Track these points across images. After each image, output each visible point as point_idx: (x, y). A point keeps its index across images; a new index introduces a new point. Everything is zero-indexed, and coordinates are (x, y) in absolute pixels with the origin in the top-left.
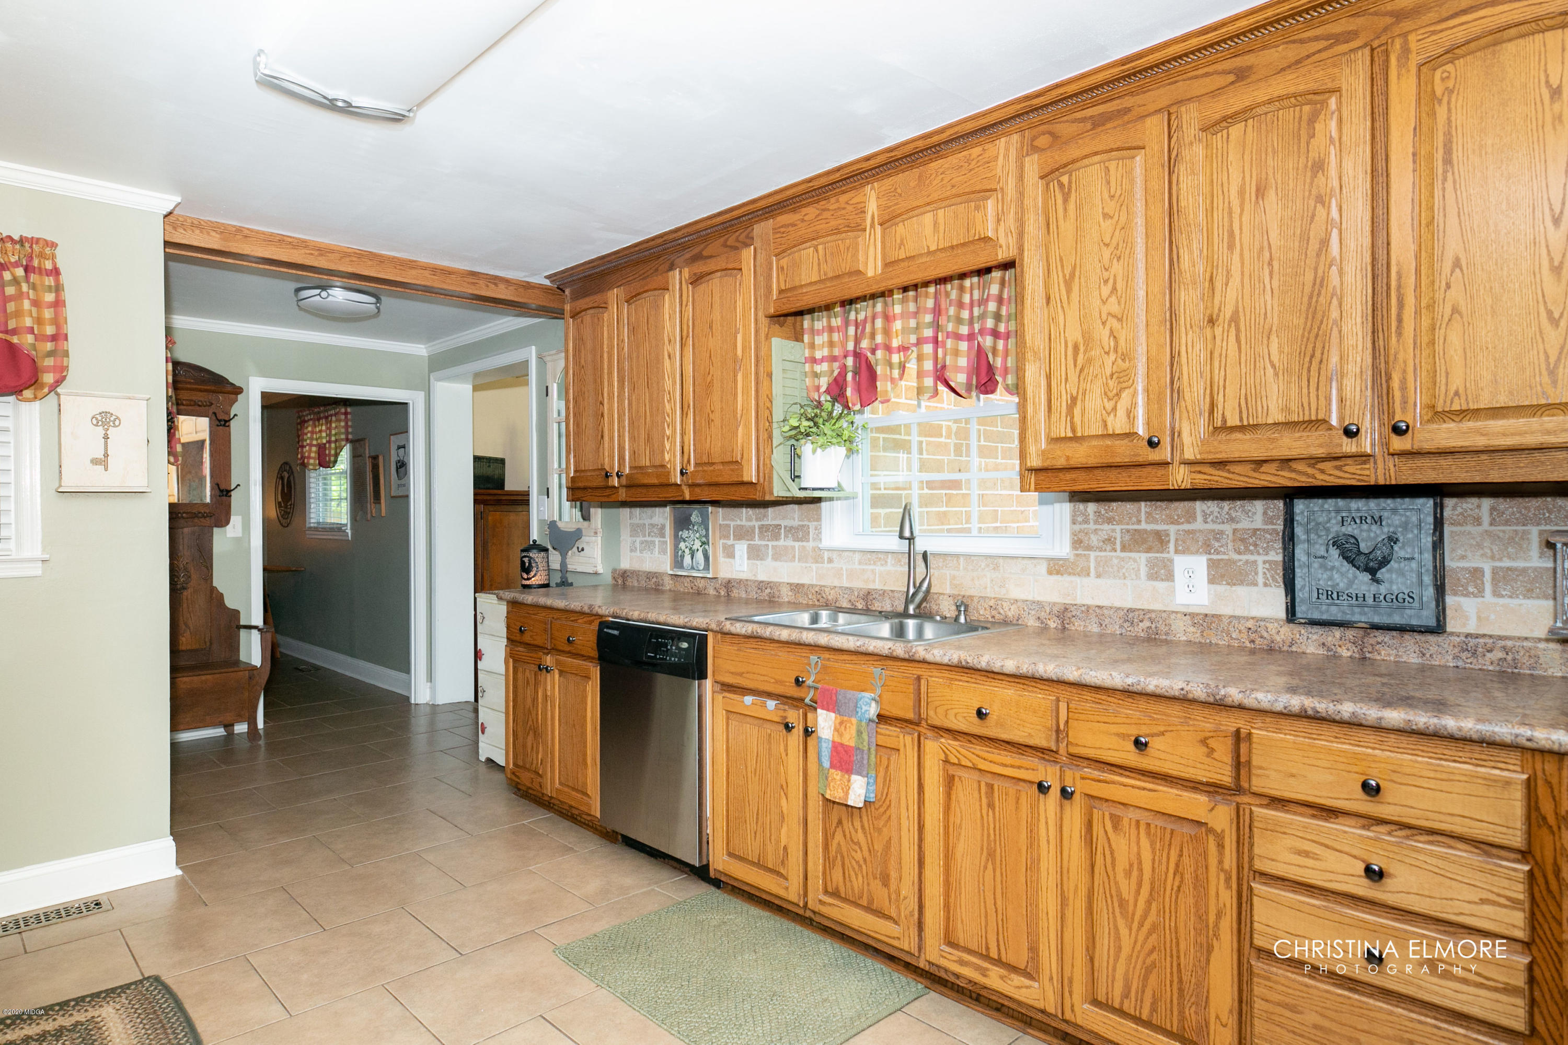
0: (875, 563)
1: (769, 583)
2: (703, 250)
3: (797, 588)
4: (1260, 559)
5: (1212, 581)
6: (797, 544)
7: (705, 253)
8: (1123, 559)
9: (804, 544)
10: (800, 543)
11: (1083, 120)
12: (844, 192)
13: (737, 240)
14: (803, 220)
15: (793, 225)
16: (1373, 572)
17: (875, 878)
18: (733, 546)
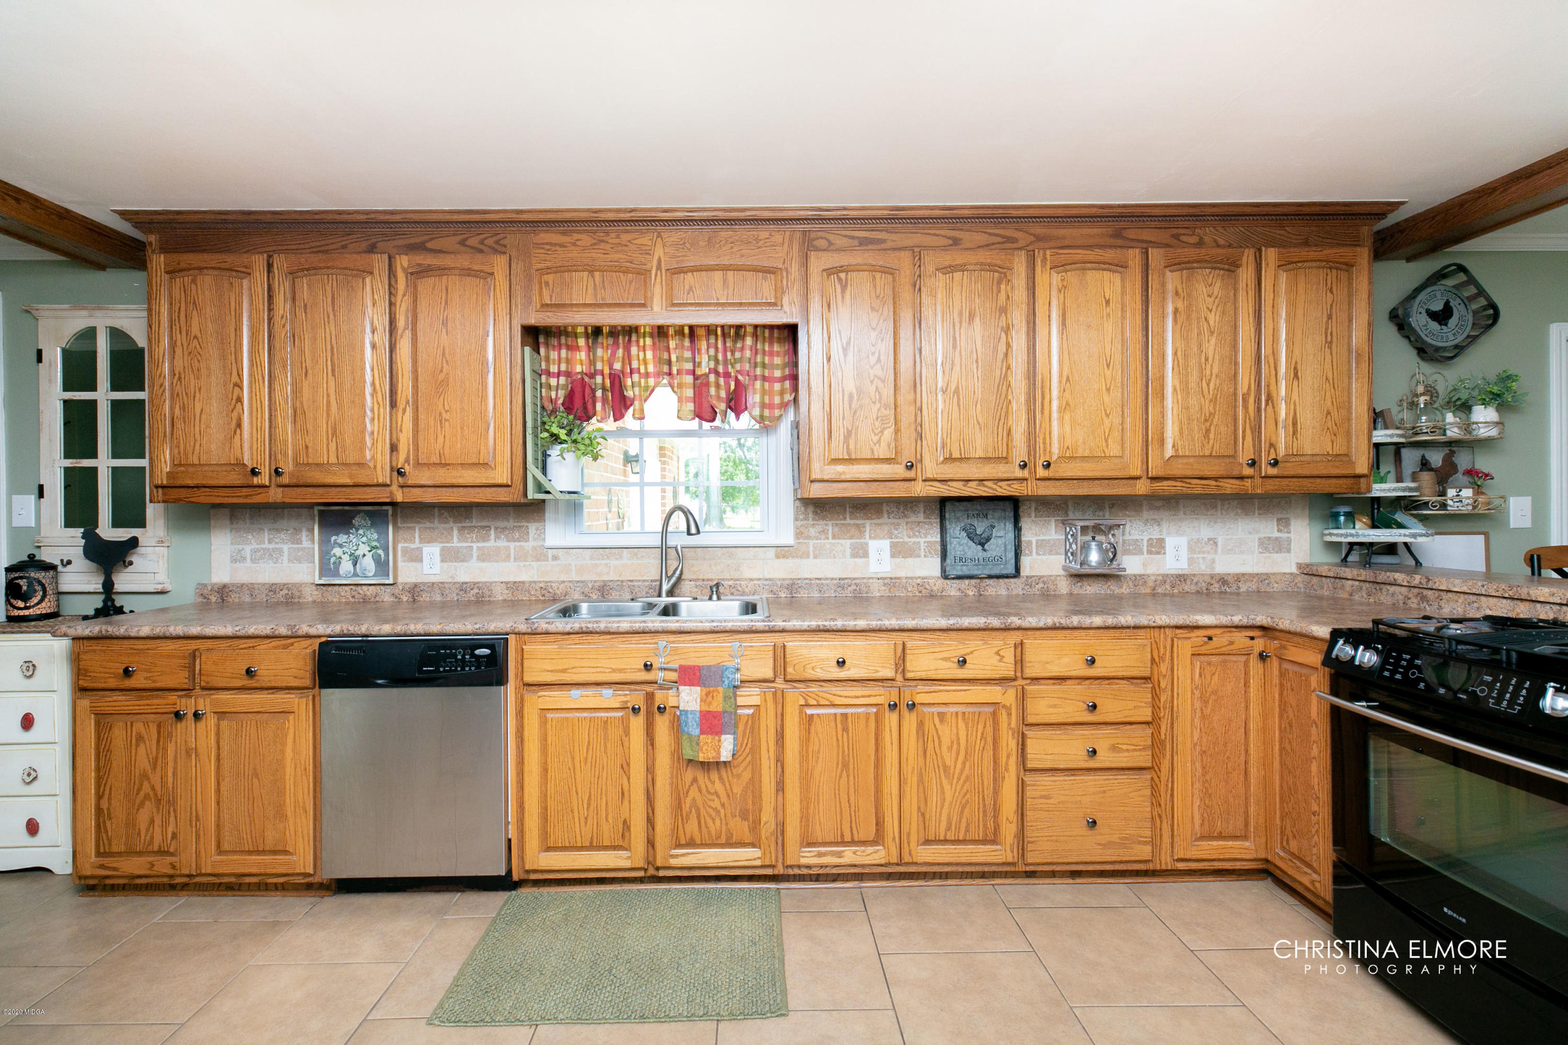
0: (608, 558)
1: (475, 583)
2: (427, 242)
3: (514, 586)
4: (922, 540)
5: (893, 556)
6: (512, 545)
7: (429, 245)
8: (833, 544)
9: (522, 544)
10: (518, 544)
11: (853, 238)
12: (627, 232)
13: (482, 242)
14: (574, 244)
15: (562, 246)
16: (982, 545)
17: (734, 816)
18: (420, 550)
